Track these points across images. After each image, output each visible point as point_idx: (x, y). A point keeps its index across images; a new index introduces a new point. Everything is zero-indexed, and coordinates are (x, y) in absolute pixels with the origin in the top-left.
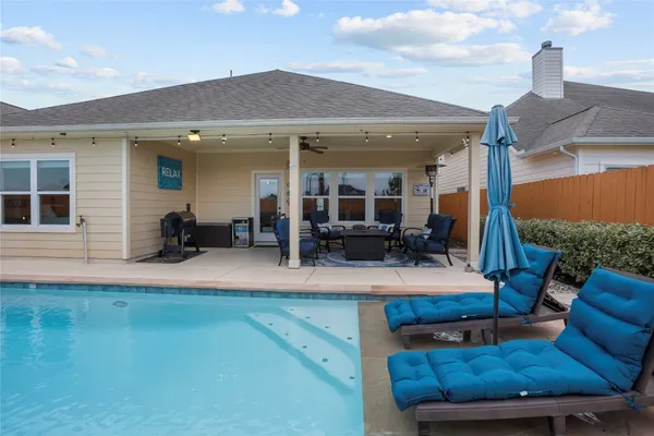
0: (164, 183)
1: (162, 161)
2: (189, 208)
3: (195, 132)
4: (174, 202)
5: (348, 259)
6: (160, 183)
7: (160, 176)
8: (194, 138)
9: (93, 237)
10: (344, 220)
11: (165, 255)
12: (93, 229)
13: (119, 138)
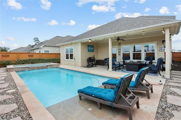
0: (89, 51)
1: (89, 46)
2: (94, 56)
3: (90, 40)
4: (91, 55)
5: (127, 71)
6: (88, 51)
7: (88, 49)
8: (90, 41)
9: (76, 62)
10: (135, 59)
11: (88, 66)
12: (76, 60)
13: (79, 43)
